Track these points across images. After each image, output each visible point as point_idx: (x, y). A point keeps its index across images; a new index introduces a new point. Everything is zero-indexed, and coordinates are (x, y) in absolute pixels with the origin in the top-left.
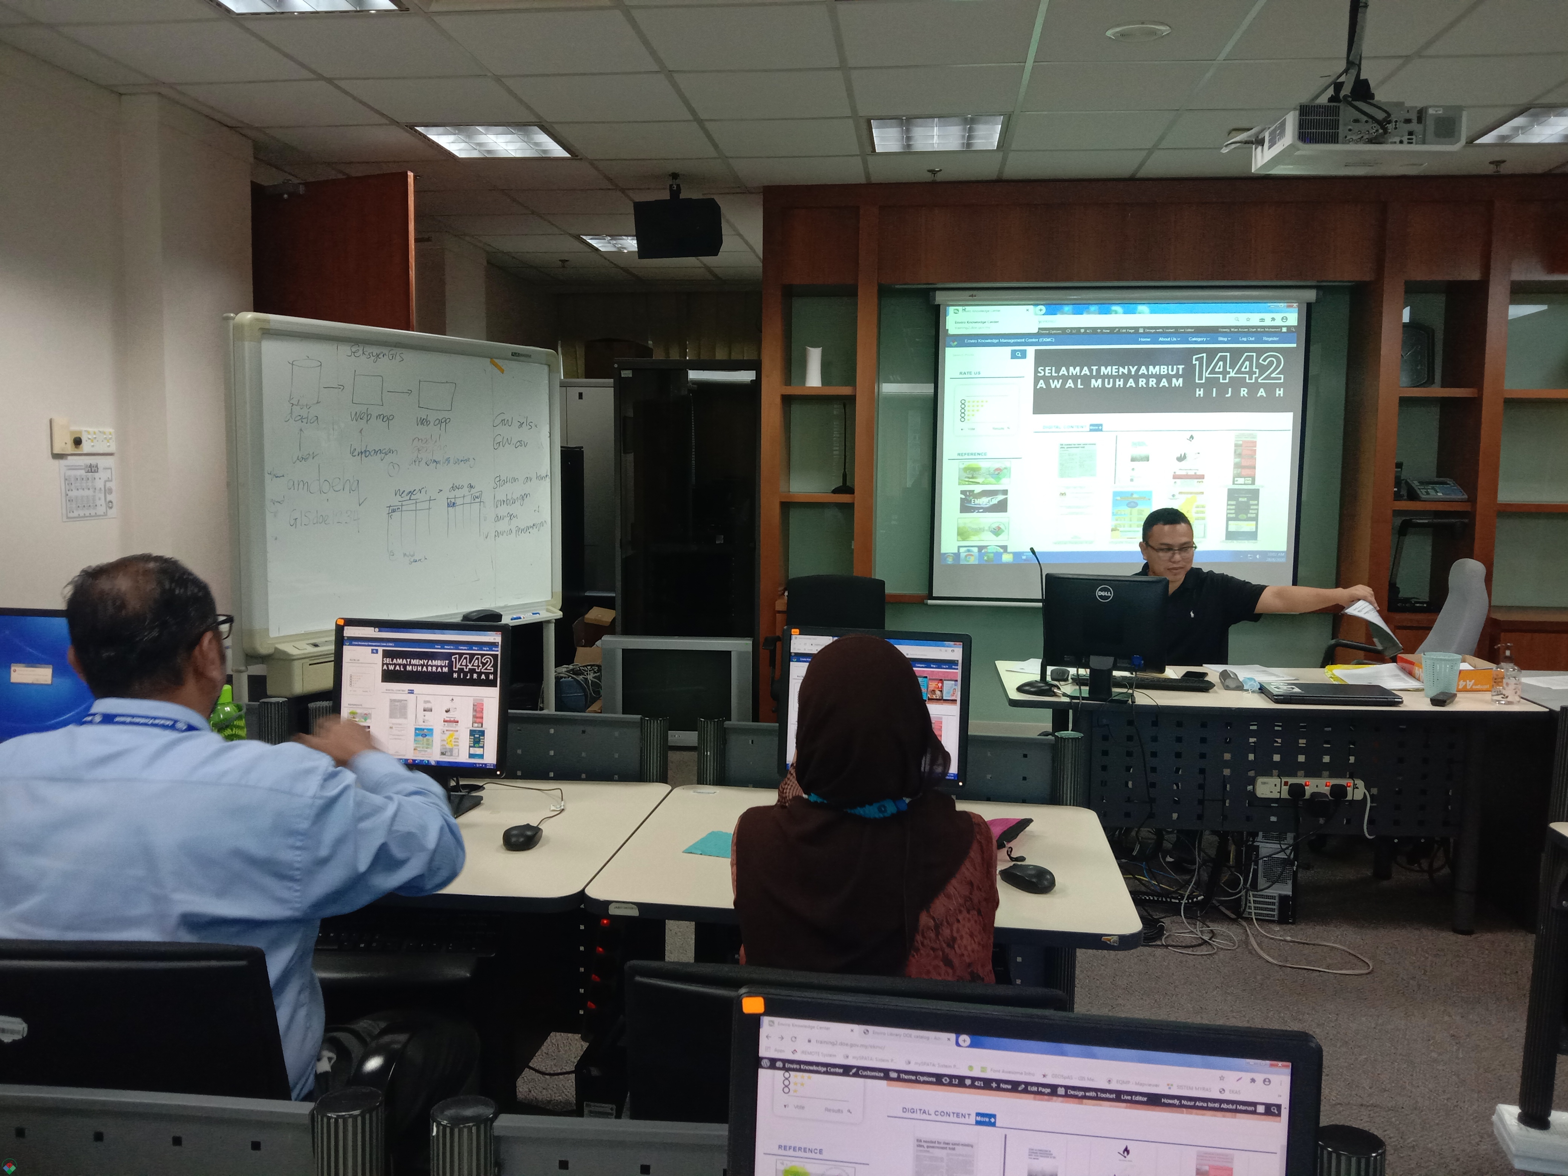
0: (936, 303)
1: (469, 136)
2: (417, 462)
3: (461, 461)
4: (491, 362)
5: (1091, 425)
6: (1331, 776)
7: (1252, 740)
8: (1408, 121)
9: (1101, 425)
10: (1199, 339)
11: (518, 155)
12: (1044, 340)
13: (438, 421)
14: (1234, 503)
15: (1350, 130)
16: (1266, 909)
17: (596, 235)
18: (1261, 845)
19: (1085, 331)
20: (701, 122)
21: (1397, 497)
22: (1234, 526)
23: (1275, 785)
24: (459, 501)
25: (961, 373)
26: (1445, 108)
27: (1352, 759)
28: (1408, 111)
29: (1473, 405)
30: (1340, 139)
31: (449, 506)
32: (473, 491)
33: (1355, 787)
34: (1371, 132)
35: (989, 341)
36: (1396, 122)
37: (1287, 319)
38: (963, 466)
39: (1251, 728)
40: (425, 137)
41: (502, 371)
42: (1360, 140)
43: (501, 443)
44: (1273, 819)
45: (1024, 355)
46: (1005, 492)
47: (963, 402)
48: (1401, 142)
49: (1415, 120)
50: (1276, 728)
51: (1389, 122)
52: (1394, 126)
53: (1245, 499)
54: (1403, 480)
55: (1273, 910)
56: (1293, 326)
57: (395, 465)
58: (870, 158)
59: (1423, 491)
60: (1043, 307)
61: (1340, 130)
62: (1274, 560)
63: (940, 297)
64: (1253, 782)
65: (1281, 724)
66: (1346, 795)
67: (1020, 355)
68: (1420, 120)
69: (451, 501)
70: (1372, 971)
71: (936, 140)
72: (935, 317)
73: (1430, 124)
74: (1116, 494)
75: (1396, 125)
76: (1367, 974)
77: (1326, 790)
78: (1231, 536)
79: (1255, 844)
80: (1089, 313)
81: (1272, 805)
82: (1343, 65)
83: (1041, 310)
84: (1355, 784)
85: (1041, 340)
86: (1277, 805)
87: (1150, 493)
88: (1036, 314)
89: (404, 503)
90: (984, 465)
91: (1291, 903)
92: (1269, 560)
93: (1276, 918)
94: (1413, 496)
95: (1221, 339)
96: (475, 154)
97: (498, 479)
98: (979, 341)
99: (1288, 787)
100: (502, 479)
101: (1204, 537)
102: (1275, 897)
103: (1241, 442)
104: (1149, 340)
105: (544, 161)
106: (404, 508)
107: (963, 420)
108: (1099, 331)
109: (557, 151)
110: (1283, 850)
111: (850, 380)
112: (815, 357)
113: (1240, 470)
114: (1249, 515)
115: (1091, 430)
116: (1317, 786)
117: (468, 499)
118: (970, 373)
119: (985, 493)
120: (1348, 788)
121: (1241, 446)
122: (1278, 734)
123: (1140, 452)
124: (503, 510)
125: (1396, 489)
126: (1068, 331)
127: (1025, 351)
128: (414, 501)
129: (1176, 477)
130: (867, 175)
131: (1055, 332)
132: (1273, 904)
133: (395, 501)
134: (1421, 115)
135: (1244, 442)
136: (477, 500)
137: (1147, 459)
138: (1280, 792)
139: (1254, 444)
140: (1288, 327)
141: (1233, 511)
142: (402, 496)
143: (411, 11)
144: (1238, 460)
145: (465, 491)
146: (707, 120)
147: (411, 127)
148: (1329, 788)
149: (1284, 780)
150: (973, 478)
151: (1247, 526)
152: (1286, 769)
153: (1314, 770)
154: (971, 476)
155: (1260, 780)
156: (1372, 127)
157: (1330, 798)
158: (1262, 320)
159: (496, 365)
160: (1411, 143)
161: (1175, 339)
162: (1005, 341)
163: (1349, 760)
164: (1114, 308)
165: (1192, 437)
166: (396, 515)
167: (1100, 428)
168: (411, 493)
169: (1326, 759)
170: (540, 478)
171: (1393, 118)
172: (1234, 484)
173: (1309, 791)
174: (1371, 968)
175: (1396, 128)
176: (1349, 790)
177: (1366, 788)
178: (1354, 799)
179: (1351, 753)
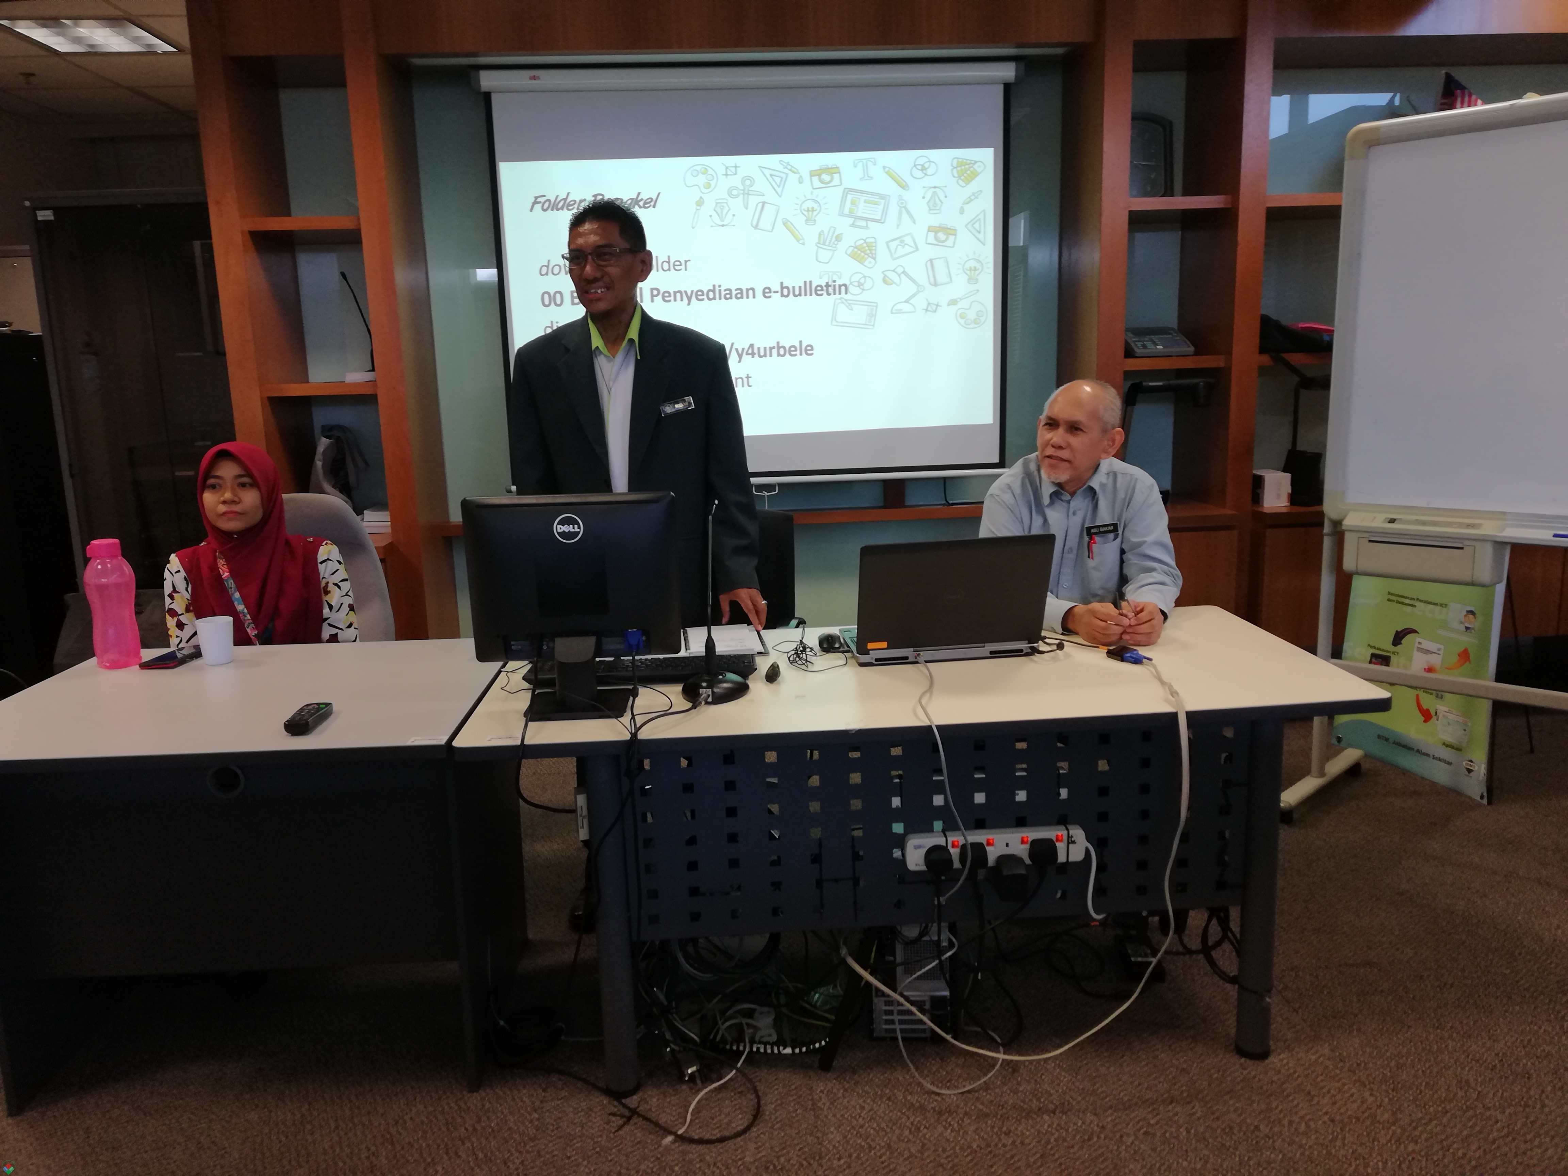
0: (483, 89)
6: (1029, 826)
7: (895, 773)
27: (1064, 793)
29: (1226, 220)
33: (1071, 841)
63: (487, 80)
64: (899, 845)
66: (1055, 856)
77: (1021, 850)
84: (1069, 837)
116: (1007, 845)
120: (1058, 844)
148: (1027, 846)
153: (1001, 817)
155: (911, 838)
157: (1029, 866)
163: (1059, 794)
169: (1021, 796)
173: (993, 854)
176: (1061, 846)
177: (1088, 839)
178: (1070, 860)
179: (1060, 781)
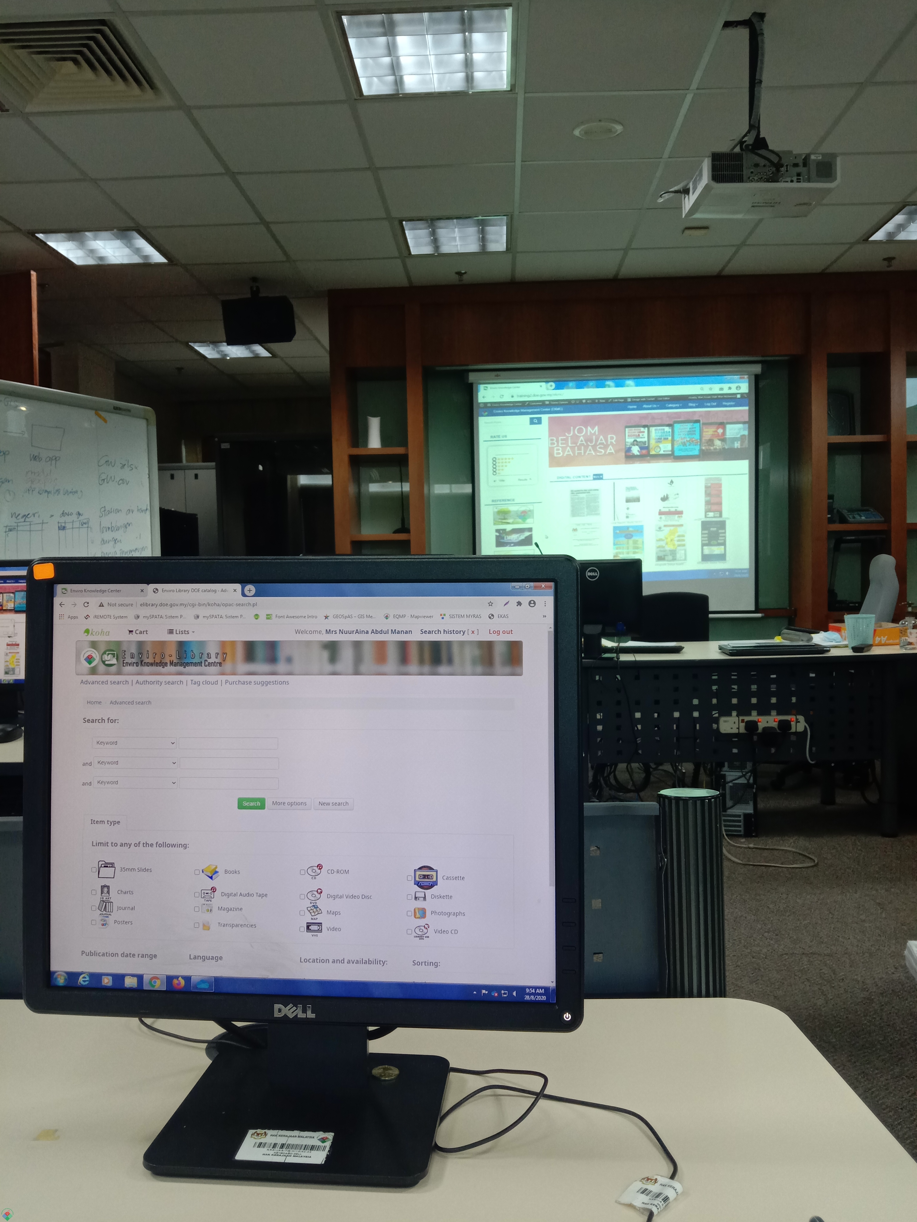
0: (470, 382)
1: (82, 244)
2: (31, 491)
3: (70, 492)
4: (95, 413)
5: (594, 475)
6: (778, 714)
7: (714, 688)
8: (796, 165)
9: (602, 475)
10: (674, 406)
11: (126, 261)
12: (555, 409)
13: (48, 459)
14: (706, 532)
15: (752, 172)
16: (735, 826)
17: (202, 341)
18: (727, 773)
19: (586, 401)
20: (267, 225)
21: (831, 521)
22: (707, 550)
23: (735, 723)
24: (68, 526)
25: (492, 437)
26: (823, 155)
27: (794, 700)
28: (796, 158)
29: (884, 448)
30: (745, 178)
31: (59, 528)
32: (81, 518)
33: (797, 722)
34: (768, 174)
35: (512, 411)
36: (787, 166)
37: (740, 388)
38: (496, 510)
39: (714, 677)
40: (45, 244)
41: (105, 421)
42: (760, 180)
43: (106, 480)
44: (735, 751)
45: (539, 421)
46: (530, 530)
47: (494, 459)
48: (792, 181)
49: (801, 164)
50: (733, 677)
51: (782, 166)
52: (785, 169)
53: (715, 529)
54: (835, 508)
55: (739, 826)
56: (745, 393)
57: (11, 492)
58: (409, 262)
59: (851, 516)
60: (553, 384)
61: (745, 173)
62: (739, 576)
63: (472, 377)
64: (717, 721)
65: (736, 673)
66: (790, 728)
67: (536, 422)
68: (805, 164)
69: (61, 525)
70: (818, 863)
71: (458, 242)
72: (470, 392)
73: (813, 168)
74: (615, 528)
75: (787, 168)
76: (812, 866)
77: (775, 725)
78: (706, 558)
79: (722, 773)
80: (588, 387)
81: (734, 739)
82: (747, 128)
83: (551, 386)
84: (797, 719)
85: (552, 409)
86: (736, 739)
87: (642, 527)
88: (548, 389)
89: (19, 524)
90: (513, 508)
91: (753, 819)
92: (736, 576)
93: (742, 833)
94: (843, 520)
95: (690, 404)
96: (91, 262)
97: (103, 509)
98: (505, 411)
99: (744, 724)
100: (107, 509)
101: (685, 559)
102: (740, 815)
103: (709, 485)
104: (635, 407)
105: (147, 266)
106: (19, 528)
107: (495, 473)
108: (597, 401)
109: (157, 258)
110: (744, 776)
111: (404, 443)
112: (374, 425)
113: (709, 507)
114: (719, 541)
115: (594, 479)
116: (767, 722)
117: (77, 525)
118: (499, 436)
119: (515, 531)
120: (792, 723)
121: (710, 487)
122: (734, 682)
123: (632, 494)
124: (108, 535)
125: (829, 516)
126: (573, 402)
127: (541, 418)
128: (28, 523)
129: (661, 513)
130: (409, 278)
131: (563, 403)
132: (739, 821)
133: (12, 522)
134: (806, 162)
135: (712, 484)
136: (85, 526)
137: (637, 500)
138: (738, 728)
139: (720, 485)
140: (742, 394)
141: (706, 539)
142: (18, 518)
143: (11, 112)
144: (708, 498)
145: (74, 517)
146: (272, 223)
147: (32, 234)
148: (777, 723)
149: (741, 718)
150: (505, 519)
151: (717, 550)
152: (743, 709)
153: (764, 711)
154: (503, 518)
155: (722, 719)
156: (769, 170)
157: (778, 731)
158: (721, 389)
159: (100, 416)
160: (800, 182)
161: (655, 406)
162: (525, 411)
163: (792, 700)
164: (608, 383)
165: (672, 482)
166: (12, 534)
167: (601, 477)
168: (25, 516)
169: (774, 700)
170: (140, 510)
171: (784, 161)
172: (706, 517)
173: (761, 726)
174: (816, 862)
175: (787, 171)
176: (793, 724)
177: (806, 721)
178: (797, 731)
179: (793, 694)
